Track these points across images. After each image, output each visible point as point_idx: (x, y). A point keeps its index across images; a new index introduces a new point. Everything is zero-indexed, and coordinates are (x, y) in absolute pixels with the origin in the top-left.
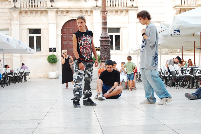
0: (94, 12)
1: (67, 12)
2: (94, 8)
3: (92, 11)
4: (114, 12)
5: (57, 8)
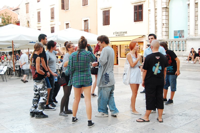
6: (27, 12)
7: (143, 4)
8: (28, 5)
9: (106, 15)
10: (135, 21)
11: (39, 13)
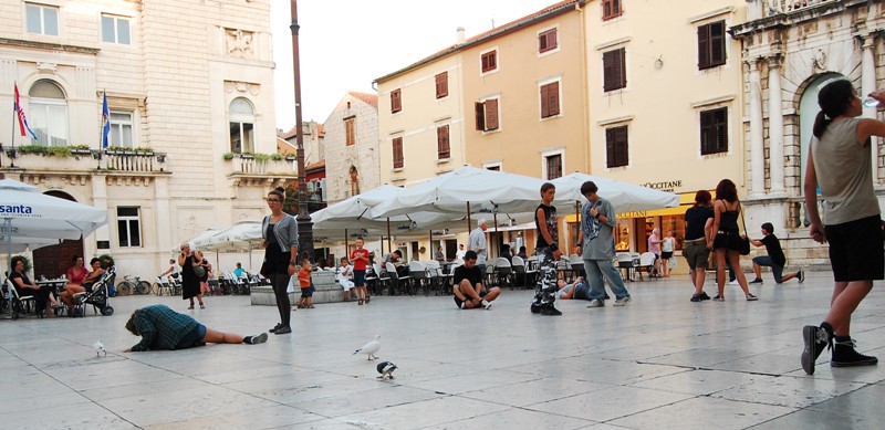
0: (94, 178)
1: (42, 177)
2: (95, 171)
3: (89, 178)
4: (129, 180)
5: (24, 170)
6: (350, 141)
7: (726, 108)
8: (352, 122)
9: (619, 140)
10: (704, 152)
11: (398, 144)
